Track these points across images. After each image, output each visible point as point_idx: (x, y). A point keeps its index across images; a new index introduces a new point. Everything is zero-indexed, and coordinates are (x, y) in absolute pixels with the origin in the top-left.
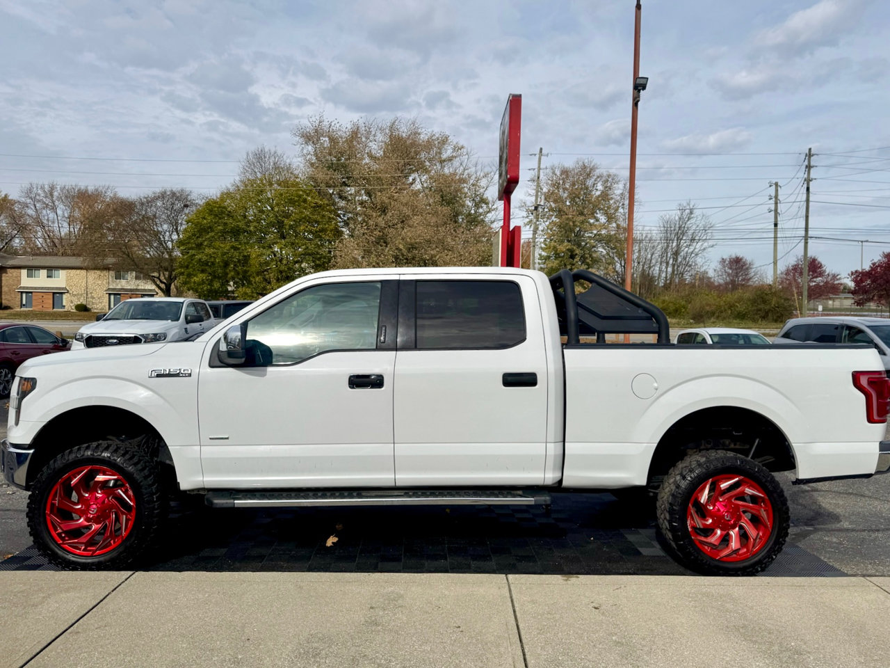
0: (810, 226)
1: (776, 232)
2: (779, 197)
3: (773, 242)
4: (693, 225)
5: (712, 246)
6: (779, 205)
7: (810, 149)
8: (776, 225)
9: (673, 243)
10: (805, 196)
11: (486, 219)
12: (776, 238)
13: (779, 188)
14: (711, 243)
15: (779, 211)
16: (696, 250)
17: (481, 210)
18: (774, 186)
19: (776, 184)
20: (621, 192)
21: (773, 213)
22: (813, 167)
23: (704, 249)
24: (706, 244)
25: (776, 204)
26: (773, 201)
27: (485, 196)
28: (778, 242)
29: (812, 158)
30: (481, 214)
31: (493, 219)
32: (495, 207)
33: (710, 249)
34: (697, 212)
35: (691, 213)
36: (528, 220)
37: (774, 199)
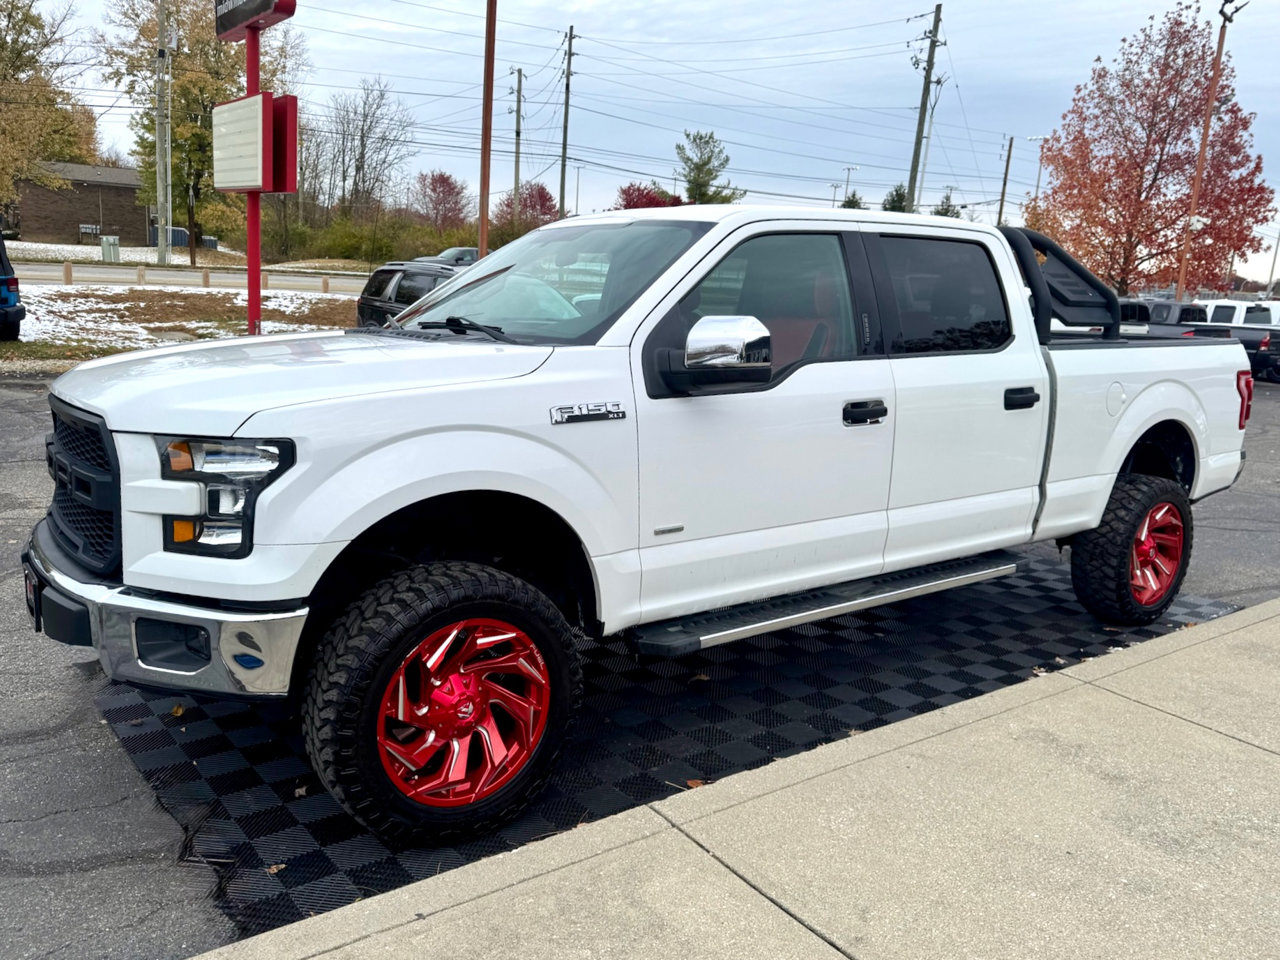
0: (568, 142)
1: (518, 144)
2: (523, 92)
3: (514, 159)
4: (390, 110)
5: (414, 154)
6: (522, 104)
7: (572, 27)
8: (518, 134)
9: (353, 139)
10: (563, 96)
11: (42, 59)
12: (518, 153)
13: (523, 78)
14: (412, 148)
15: (522, 113)
16: (390, 158)
17: (24, 38)
18: (516, 74)
19: (520, 71)
20: (280, 44)
21: (514, 114)
22: (573, 54)
23: (401, 158)
24: (404, 151)
25: (519, 101)
26: (514, 97)
27: (34, 12)
28: (521, 159)
29: (574, 41)
30: (27, 46)
31: (60, 60)
32: (57, 36)
33: (410, 159)
34: (390, 97)
35: (382, 96)
36: (110, 70)
37: (516, 93)
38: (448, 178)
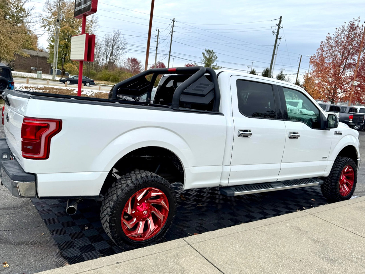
0: (171, 51)
1: (157, 51)
2: (159, 36)
3: (155, 55)
4: (120, 40)
5: (127, 52)
7: (174, 18)
8: (157, 48)
9: (110, 47)
10: (171, 38)
11: (24, 20)
12: (156, 53)
13: (159, 32)
14: (126, 50)
15: (158, 42)
16: (120, 53)
17: (20, 15)
19: (158, 30)
20: (91, 19)
21: (156, 42)
22: (174, 26)
23: (123, 53)
24: (124, 51)
25: (158, 39)
27: (23, 7)
28: (157, 55)
29: (174, 22)
30: (21, 17)
31: (29, 22)
32: (29, 14)
33: (126, 53)
34: (121, 36)
35: (119, 35)
36: (43, 24)
37: (157, 36)
38: (136, 60)
